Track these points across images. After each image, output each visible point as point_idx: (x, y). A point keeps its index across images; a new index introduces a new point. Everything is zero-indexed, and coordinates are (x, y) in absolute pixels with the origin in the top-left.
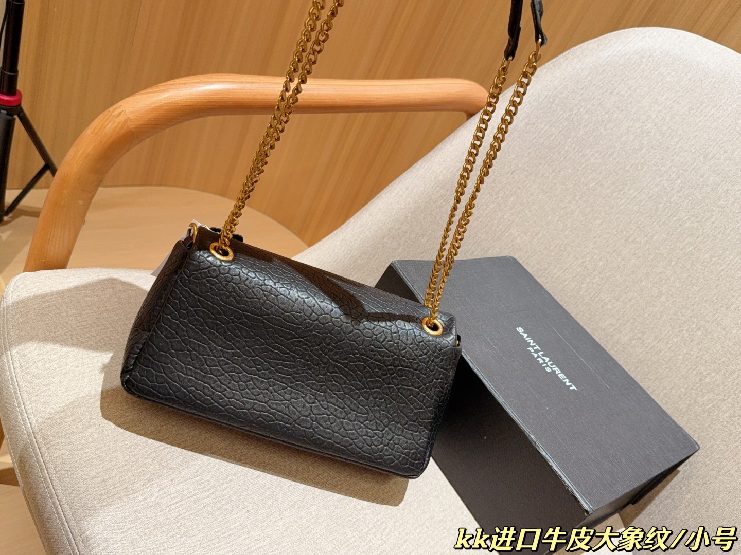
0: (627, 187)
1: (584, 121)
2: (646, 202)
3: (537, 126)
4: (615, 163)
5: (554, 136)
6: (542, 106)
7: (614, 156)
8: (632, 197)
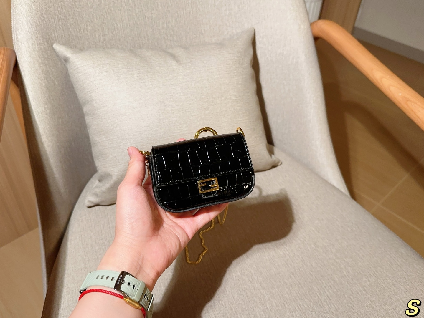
0: (115, 25)
1: (66, 14)
2: (129, 23)
3: (52, 38)
4: (99, 19)
5: (63, 35)
6: (43, 26)
7: (95, 16)
8: (122, 27)
